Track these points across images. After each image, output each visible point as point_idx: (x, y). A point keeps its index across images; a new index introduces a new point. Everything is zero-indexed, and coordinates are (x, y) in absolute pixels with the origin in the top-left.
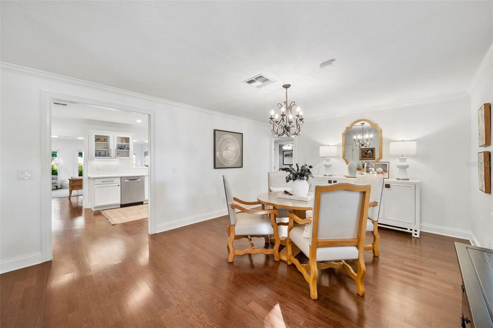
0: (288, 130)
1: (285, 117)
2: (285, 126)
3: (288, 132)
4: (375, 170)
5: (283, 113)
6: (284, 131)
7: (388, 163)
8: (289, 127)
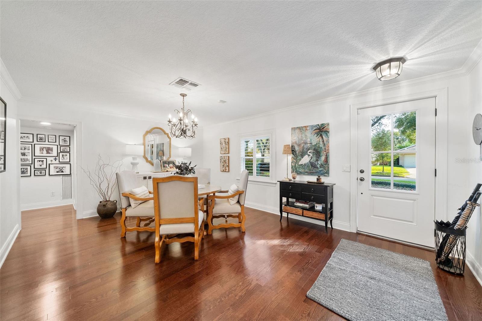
0: (185, 133)
1: (182, 122)
2: (183, 130)
3: (185, 135)
4: (168, 166)
5: (181, 118)
6: (181, 134)
7: (175, 161)
8: (185, 131)
